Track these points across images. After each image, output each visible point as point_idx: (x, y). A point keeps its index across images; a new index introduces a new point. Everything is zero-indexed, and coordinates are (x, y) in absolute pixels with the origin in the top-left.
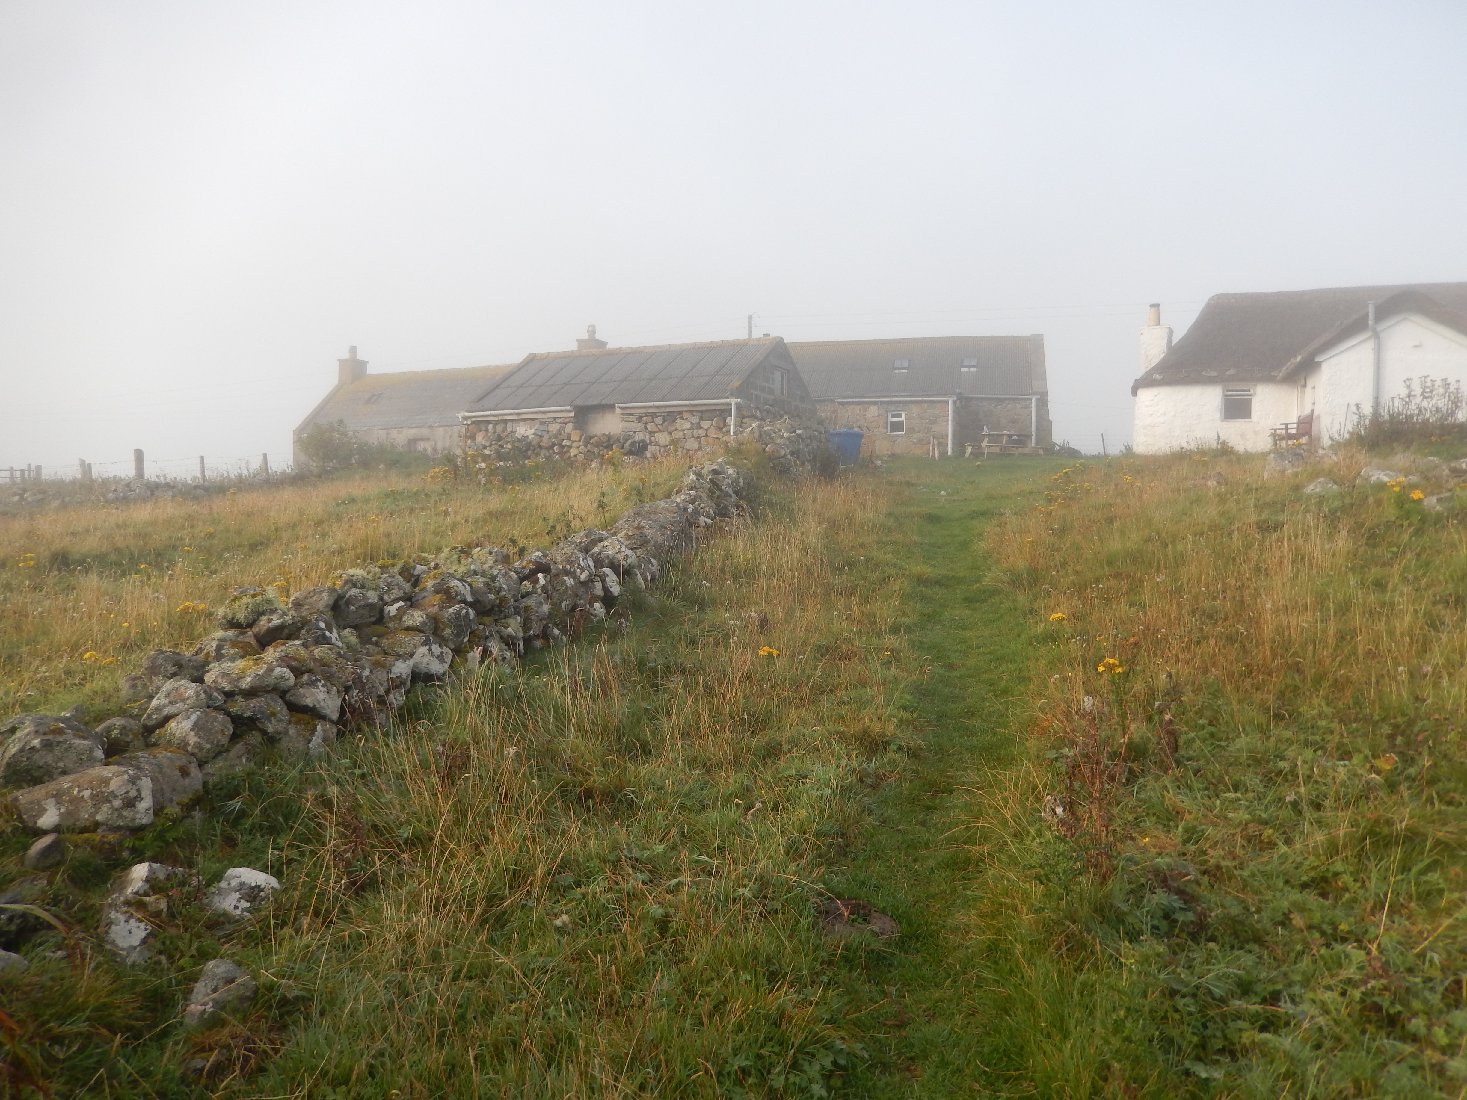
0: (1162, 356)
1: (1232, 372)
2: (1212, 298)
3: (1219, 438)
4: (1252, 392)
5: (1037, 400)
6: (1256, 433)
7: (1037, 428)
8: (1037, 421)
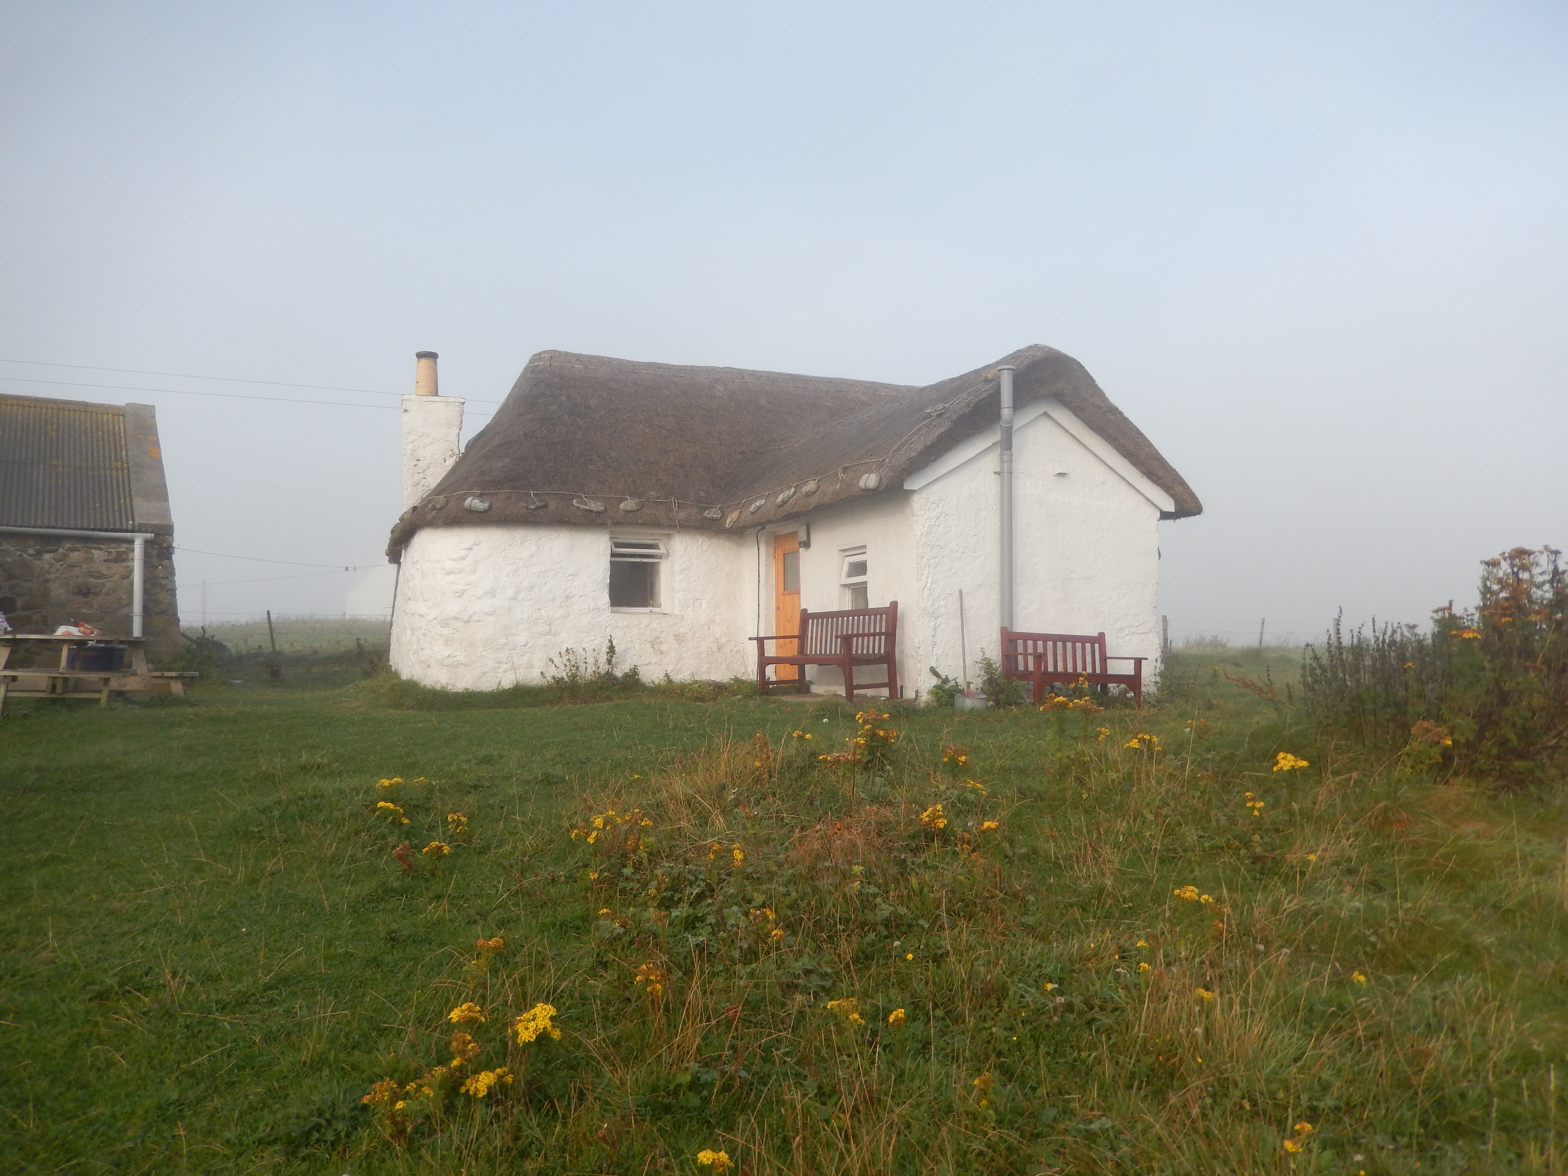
0: (451, 462)
1: (628, 504)
2: (538, 357)
3: (612, 650)
4: (662, 550)
5: (147, 542)
6: (679, 639)
7: (146, 609)
8: (146, 592)
